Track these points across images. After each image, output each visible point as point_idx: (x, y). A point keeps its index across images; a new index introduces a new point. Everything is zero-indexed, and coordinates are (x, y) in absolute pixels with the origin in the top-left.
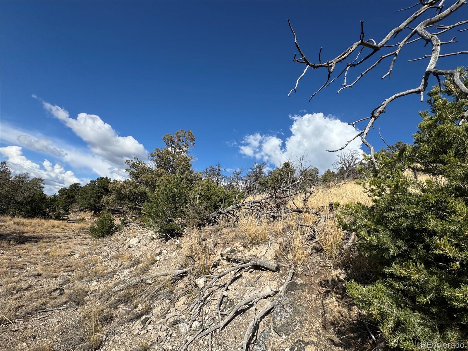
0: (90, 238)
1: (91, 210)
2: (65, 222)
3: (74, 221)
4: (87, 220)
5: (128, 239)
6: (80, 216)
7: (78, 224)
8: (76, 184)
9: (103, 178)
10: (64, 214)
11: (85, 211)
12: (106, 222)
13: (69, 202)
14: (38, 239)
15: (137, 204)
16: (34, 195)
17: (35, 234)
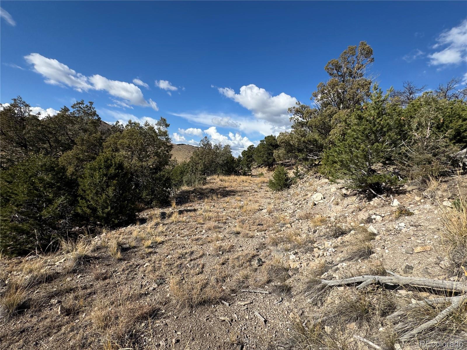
0: (271, 191)
1: (266, 166)
2: (250, 177)
3: (256, 176)
4: (265, 175)
5: (310, 194)
6: (259, 171)
7: (259, 178)
8: (251, 146)
9: (269, 136)
10: (248, 170)
11: (262, 167)
12: (282, 175)
13: (250, 161)
14: (235, 192)
15: (309, 155)
16: (227, 158)
17: (232, 189)
